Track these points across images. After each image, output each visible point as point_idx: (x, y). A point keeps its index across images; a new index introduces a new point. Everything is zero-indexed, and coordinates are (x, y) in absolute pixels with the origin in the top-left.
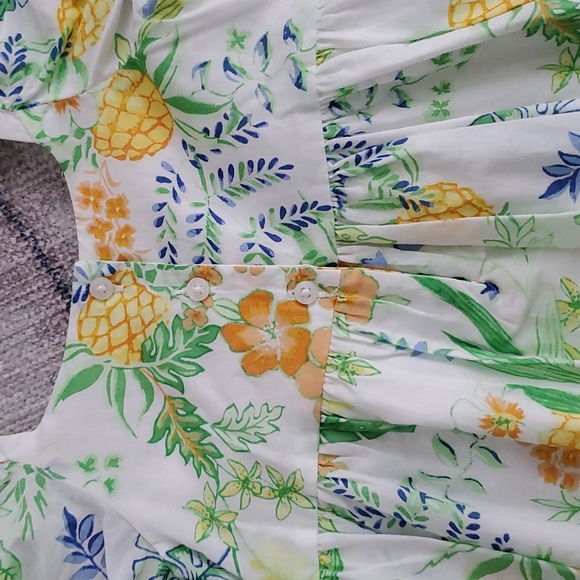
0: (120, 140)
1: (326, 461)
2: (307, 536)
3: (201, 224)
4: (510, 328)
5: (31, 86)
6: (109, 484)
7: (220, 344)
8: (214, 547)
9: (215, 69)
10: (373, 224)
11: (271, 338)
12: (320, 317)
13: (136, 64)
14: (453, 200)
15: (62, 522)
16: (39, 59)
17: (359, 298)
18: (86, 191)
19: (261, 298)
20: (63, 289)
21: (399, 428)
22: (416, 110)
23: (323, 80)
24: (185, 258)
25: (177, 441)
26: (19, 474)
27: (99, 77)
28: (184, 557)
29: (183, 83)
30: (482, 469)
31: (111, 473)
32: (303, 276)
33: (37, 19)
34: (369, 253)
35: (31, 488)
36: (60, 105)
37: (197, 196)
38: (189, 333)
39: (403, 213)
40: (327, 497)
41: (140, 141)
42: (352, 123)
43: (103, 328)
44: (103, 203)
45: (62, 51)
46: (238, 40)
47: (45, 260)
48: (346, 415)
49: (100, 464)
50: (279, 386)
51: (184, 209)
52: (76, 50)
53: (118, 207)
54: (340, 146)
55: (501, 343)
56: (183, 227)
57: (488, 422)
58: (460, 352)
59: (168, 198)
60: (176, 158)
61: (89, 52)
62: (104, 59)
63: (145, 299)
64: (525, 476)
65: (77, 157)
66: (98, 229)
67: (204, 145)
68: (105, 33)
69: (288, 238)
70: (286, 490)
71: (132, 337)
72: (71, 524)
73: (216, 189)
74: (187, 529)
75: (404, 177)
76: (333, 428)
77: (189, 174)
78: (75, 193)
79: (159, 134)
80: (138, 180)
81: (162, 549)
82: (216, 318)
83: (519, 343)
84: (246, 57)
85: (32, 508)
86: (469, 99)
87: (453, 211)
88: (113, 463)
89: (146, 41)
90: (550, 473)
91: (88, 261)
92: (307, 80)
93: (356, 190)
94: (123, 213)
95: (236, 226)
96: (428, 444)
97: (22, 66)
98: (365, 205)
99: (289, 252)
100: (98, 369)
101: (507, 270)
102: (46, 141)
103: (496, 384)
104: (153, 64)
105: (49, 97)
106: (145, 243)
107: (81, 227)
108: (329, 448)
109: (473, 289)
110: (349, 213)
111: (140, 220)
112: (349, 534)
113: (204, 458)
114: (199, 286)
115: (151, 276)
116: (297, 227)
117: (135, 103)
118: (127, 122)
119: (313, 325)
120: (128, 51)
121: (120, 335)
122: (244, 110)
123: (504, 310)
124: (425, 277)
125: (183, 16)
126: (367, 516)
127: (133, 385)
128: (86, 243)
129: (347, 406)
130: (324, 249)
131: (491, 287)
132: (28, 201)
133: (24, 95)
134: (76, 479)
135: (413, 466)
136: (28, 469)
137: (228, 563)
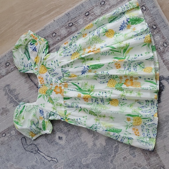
0: (42, 72)
1: (64, 102)
2: (63, 109)
3: (50, 80)
4: (80, 87)
5: (32, 67)
6: (44, 106)
7: (53, 91)
8: (54, 111)
9: (50, 65)
10: (67, 78)
11: (58, 90)
12: (63, 88)
13: (43, 64)
14: (73, 75)
15: (39, 110)
16: (33, 64)
17: (66, 86)
18: (39, 77)
19: (57, 86)
20: (37, 87)
21: (71, 98)
22: (70, 67)
23: (60, 65)
24: (49, 83)
25: (50, 101)
26: (35, 106)
27: (39, 66)
28: (52, 113)
29: (47, 66)
30: (79, 101)
31: (44, 105)
32: (61, 84)
33: (32, 60)
34: (67, 81)
35: (36, 107)
36: (36, 69)
37: (50, 77)
38: (50, 91)
39: (69, 77)
40: (65, 105)
41: (44, 72)
42: (64, 69)
43: (42, 91)
44: (41, 78)
45: (35, 64)
46: (52, 62)
47: (35, 84)
48: (66, 97)
49: (43, 104)
50: (59, 95)
51: (49, 78)
52: (37, 63)
53: (42, 79)
54: (63, 71)
55: (80, 89)
56: (49, 80)
57: (78, 96)
58: (76, 90)
59: (47, 77)
60: (47, 73)
61: (38, 63)
62: (40, 64)
63: (46, 88)
64: (83, 101)
65: (38, 74)
66: (40, 81)
67: (50, 72)
68: (39, 62)
69: (59, 80)
70: (61, 105)
71: (45, 92)
72: (40, 111)
73: (52, 76)
74: (52, 110)
75: (69, 74)
76: (65, 98)
77: (49, 75)
78: (38, 78)
79: (46, 71)
80: (44, 76)
81: (49, 112)
82: (53, 89)
83: (82, 89)
84: (53, 63)
85: (36, 109)
86: (74, 66)
87: (73, 77)
88: (44, 104)
89: (43, 62)
90: (85, 101)
91: (40, 84)
92: (59, 65)
93: (65, 75)
94: (43, 79)
95: (54, 79)
96: (74, 99)
97: (31, 66)
98: (65, 77)
99: (59, 82)
100: (42, 95)
101: (80, 82)
102: (34, 73)
103: (79, 93)
104: (44, 65)
105: (34, 68)
106: (45, 82)
107: (39, 81)
108: (65, 101)
109: (77, 84)
110: (64, 77)
111: (44, 80)
112: (67, 108)
113: (53, 103)
114: (51, 86)
115: (46, 85)
116: (60, 79)
117: (43, 68)
118: (42, 70)
119: (62, 89)
120: (42, 63)
121: (44, 91)
122: (53, 68)
123: (80, 85)
124: (72, 83)
125: (47, 60)
126: (69, 107)
127: (45, 96)
128: (39, 82)
129: (66, 96)
130: (63, 81)
131: (78, 83)
132: (33, 79)
133: (32, 68)
134: (40, 106)
135: (73, 101)
136: (36, 106)
137: (56, 113)
